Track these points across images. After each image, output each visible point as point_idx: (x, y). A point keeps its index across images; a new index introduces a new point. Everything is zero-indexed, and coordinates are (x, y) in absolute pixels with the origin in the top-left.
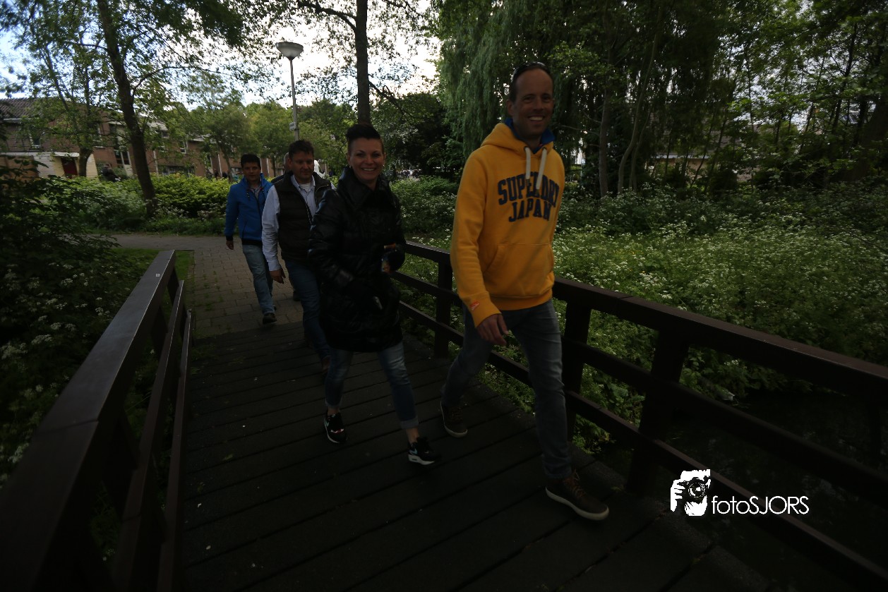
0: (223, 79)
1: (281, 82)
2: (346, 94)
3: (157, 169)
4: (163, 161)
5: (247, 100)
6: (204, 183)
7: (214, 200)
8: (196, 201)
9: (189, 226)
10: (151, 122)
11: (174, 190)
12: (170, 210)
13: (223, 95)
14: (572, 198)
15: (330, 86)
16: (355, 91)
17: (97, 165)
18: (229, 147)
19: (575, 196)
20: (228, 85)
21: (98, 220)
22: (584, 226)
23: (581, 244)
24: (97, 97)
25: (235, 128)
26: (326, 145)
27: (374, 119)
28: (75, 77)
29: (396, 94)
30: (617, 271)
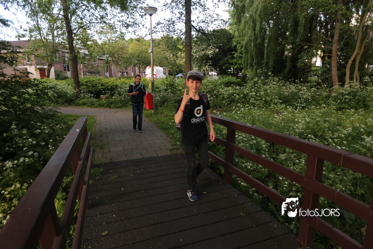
0: (116, 26)
1: (145, 27)
2: (179, 32)
3: (82, 73)
4: (85, 70)
5: (127, 37)
6: (104, 81)
7: (108, 89)
8: (100, 90)
9: (95, 103)
10: (81, 50)
11: (89, 84)
12: (87, 95)
13: (116, 35)
14: (313, 87)
15: (170, 28)
16: (184, 31)
17: (55, 72)
18: (117, 62)
19: (315, 86)
20: (118, 30)
21: (53, 99)
22: (320, 105)
23: (319, 117)
24: (58, 38)
25: (121, 52)
26: (167, 59)
27: (193, 44)
28: (48, 29)
29: (206, 30)
30: (344, 134)
